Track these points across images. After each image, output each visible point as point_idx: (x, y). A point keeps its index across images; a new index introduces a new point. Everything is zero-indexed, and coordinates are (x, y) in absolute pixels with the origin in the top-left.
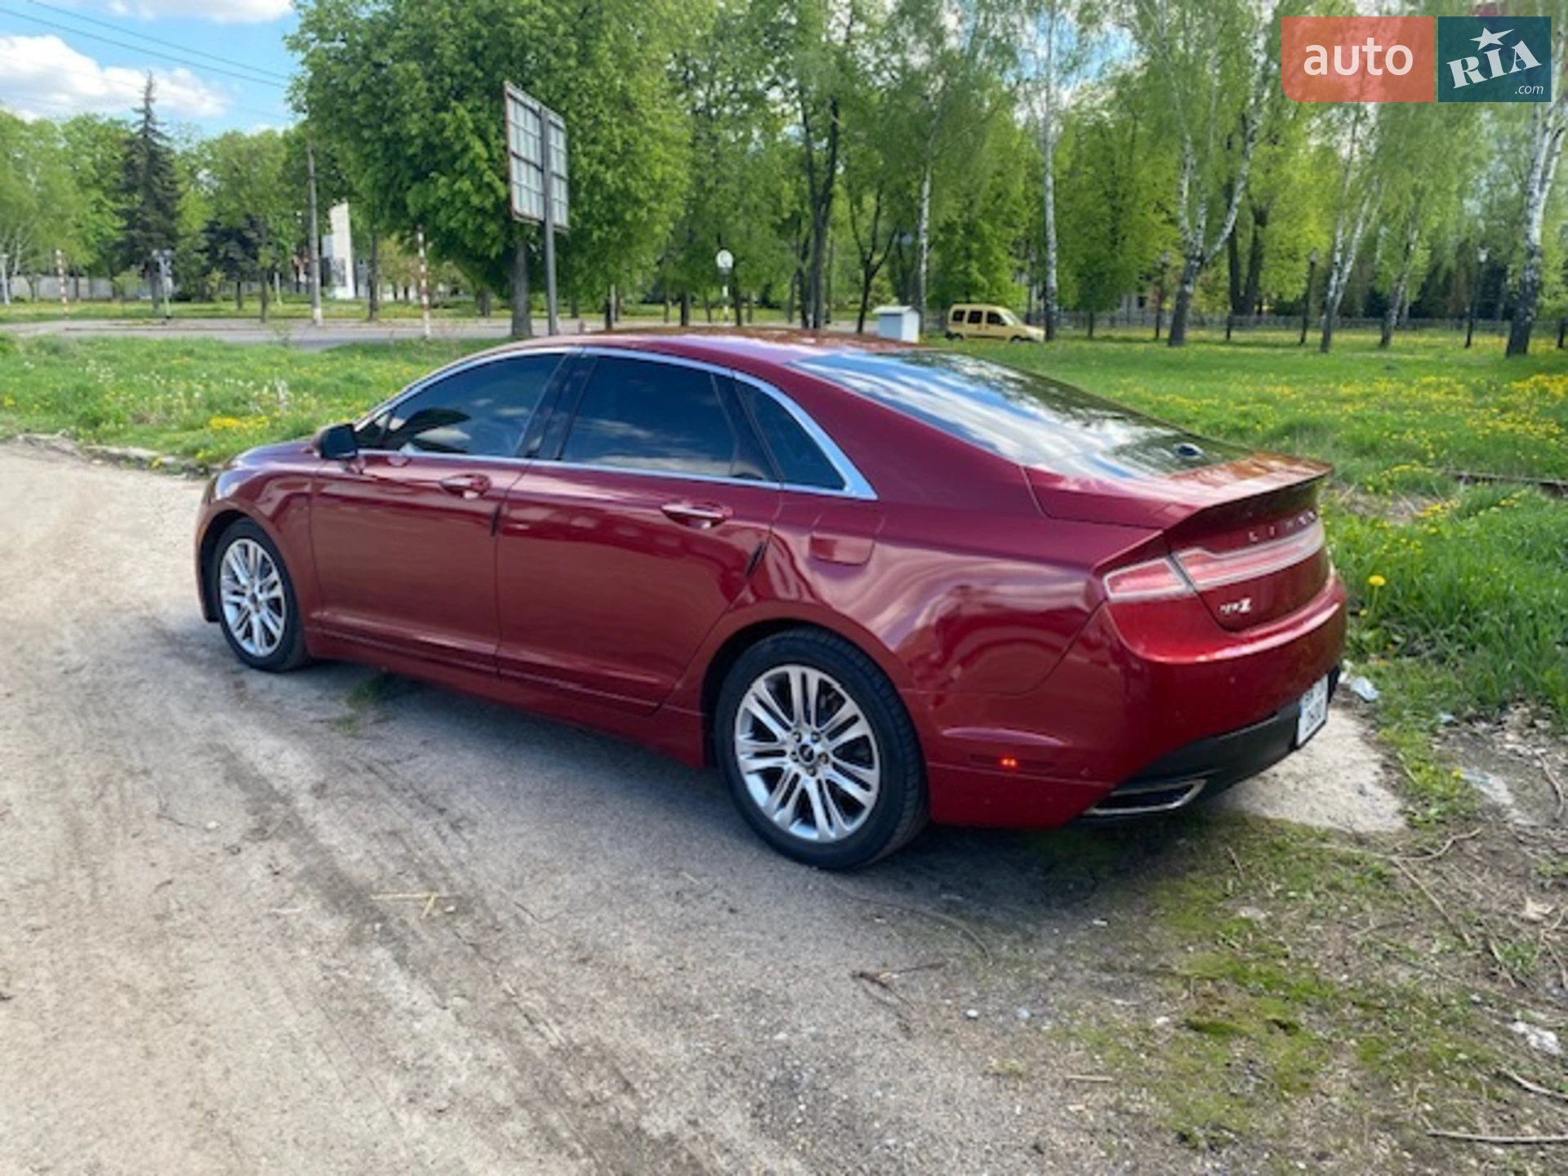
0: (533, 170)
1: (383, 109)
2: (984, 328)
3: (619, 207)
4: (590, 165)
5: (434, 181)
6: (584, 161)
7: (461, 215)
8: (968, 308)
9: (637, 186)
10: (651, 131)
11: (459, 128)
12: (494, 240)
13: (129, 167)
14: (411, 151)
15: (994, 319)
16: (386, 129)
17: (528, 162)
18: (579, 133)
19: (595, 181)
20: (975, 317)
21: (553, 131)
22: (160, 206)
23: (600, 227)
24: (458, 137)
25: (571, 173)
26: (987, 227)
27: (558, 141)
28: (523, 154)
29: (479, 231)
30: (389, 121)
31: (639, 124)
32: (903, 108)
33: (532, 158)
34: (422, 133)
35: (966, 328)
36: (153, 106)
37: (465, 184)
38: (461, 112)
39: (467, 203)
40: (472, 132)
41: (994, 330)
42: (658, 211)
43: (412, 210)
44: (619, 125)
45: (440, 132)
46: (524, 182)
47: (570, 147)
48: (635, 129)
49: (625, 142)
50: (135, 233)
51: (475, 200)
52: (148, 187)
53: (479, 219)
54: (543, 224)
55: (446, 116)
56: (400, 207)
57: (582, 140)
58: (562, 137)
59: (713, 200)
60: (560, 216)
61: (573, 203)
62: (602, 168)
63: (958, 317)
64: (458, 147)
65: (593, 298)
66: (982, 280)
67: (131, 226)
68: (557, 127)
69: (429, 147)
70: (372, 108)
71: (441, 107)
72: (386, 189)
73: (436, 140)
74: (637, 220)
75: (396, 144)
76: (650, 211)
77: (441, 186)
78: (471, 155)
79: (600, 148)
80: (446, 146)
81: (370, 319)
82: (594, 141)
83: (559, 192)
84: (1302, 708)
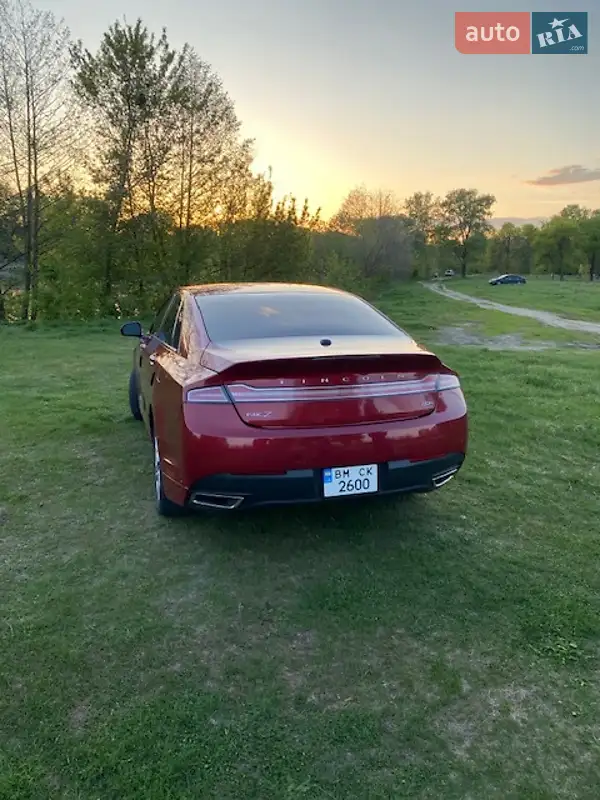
84: (330, 477)
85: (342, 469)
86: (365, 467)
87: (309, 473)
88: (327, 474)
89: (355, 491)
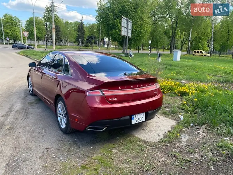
0: (125, 28)
1: (107, 20)
2: (199, 54)
3: (139, 34)
4: (136, 28)
5: (113, 30)
6: (135, 27)
7: (116, 35)
8: (197, 50)
9: (142, 31)
10: (145, 23)
11: (117, 23)
12: (121, 39)
13: (79, 28)
14: (110, 26)
15: (201, 52)
16: (107, 23)
17: (125, 27)
18: (134, 23)
19: (136, 30)
20: (198, 52)
21: (129, 23)
22: (82, 34)
23: (136, 37)
24: (117, 24)
25: (132, 29)
26: (203, 37)
27: (130, 24)
28: (124, 26)
29: (119, 37)
30: (108, 21)
31: (144, 22)
32: (188, 18)
33: (126, 27)
34: (112, 23)
35: (196, 54)
36: (83, 20)
37: (117, 31)
38: (117, 20)
39: (117, 33)
40: (119, 23)
41: (201, 54)
42: (145, 34)
43: (110, 34)
44: (140, 22)
45: (115, 23)
46: (124, 30)
47: (132, 25)
48: (143, 22)
49: (141, 24)
50: (79, 37)
51: (118, 33)
52: (81, 31)
53: (119, 35)
54: (126, 36)
55: (115, 21)
56: (108, 34)
57: (135, 24)
58: (131, 23)
59: (155, 33)
60: (130, 35)
61: (132, 33)
62: (137, 28)
63: (195, 52)
64: (117, 25)
65: (134, 47)
66: (201, 46)
67: (78, 36)
68: (130, 22)
69: (113, 25)
70: (106, 20)
71: (115, 19)
72: (107, 31)
73: (114, 24)
74: (142, 36)
75: (108, 25)
76: (144, 34)
77: (114, 31)
78: (118, 26)
79: (137, 25)
80: (115, 25)
81: (107, 50)
82: (137, 24)
83: (130, 32)
84: (133, 118)
85: (136, 115)
86: (142, 114)
87: (128, 117)
88: (133, 117)
89: (140, 122)
